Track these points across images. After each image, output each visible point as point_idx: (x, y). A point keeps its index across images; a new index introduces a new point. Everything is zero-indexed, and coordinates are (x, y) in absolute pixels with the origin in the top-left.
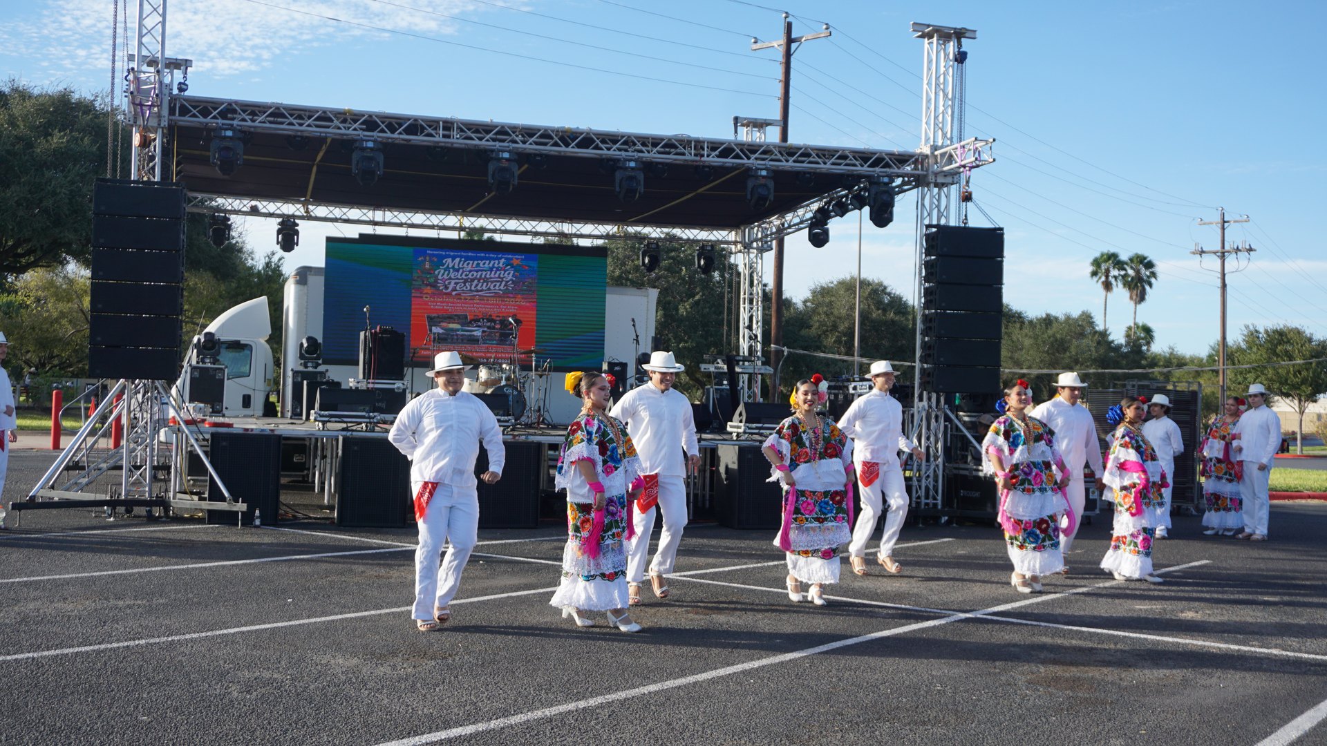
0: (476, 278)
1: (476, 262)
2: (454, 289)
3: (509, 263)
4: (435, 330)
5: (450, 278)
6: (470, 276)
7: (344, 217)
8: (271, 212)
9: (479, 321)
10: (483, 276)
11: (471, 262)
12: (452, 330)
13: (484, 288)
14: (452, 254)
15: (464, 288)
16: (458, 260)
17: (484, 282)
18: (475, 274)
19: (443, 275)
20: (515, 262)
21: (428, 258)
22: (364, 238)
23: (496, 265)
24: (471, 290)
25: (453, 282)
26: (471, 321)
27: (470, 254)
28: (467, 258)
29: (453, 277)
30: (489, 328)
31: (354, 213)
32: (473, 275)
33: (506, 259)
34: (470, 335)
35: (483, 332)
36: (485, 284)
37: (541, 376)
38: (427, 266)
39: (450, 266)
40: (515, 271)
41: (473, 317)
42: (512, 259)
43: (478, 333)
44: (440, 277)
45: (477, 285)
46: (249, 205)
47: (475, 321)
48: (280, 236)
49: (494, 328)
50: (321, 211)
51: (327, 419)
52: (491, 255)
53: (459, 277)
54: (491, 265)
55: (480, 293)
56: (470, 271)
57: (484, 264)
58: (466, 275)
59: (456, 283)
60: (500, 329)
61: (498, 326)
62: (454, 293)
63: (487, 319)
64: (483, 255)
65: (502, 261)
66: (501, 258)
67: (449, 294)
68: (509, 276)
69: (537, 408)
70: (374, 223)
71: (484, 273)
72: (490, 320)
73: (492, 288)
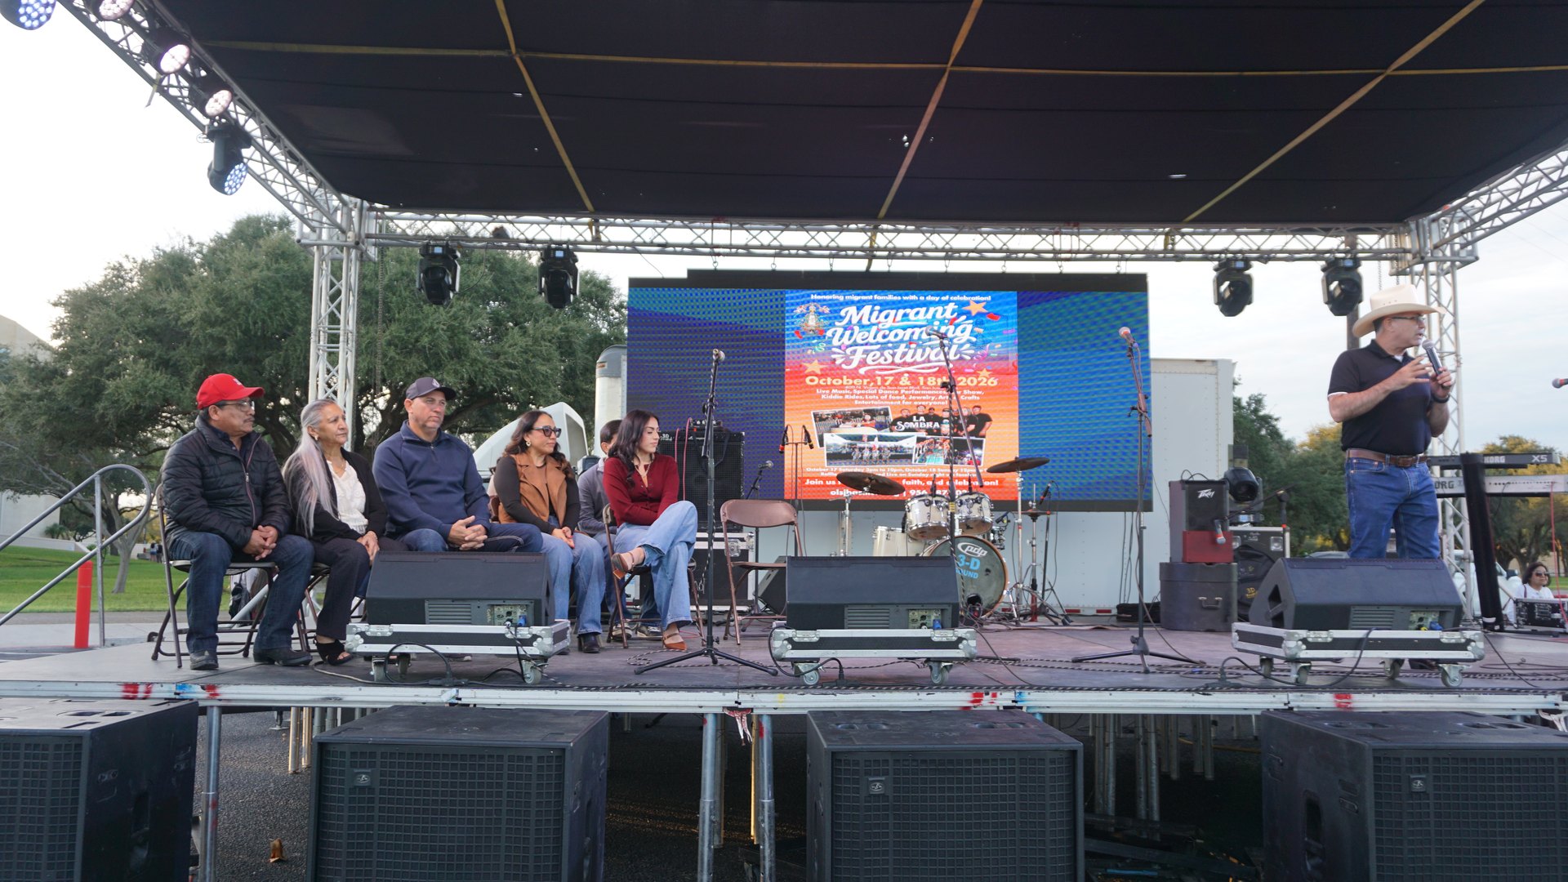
0: (902, 341)
1: (901, 312)
2: (863, 363)
3: (962, 311)
4: (829, 439)
5: (855, 344)
6: (891, 338)
7: (659, 240)
8: (530, 237)
9: (909, 419)
10: (915, 337)
11: (893, 312)
12: (859, 438)
13: (918, 358)
14: (856, 298)
15: (882, 360)
16: (867, 309)
17: (919, 346)
18: (901, 332)
19: (842, 336)
20: (975, 308)
21: (812, 308)
22: (697, 278)
23: (938, 316)
24: (893, 363)
25: (860, 349)
26: (895, 423)
27: (890, 297)
28: (885, 305)
29: (859, 341)
30: (929, 431)
31: (678, 234)
32: (896, 335)
33: (956, 303)
34: (896, 449)
35: (919, 440)
36: (920, 351)
37: (1034, 517)
38: (812, 321)
39: (855, 320)
40: (976, 324)
41: (897, 416)
42: (967, 303)
43: (909, 443)
44: (835, 342)
45: (904, 354)
46: (492, 227)
47: (903, 420)
48: (543, 279)
49: (939, 432)
50: (617, 231)
51: (385, 648)
52: (929, 298)
53: (871, 340)
54: (929, 316)
55: (911, 369)
56: (890, 330)
57: (917, 313)
58: (884, 337)
59: (866, 352)
60: (951, 435)
61: (946, 428)
62: (862, 371)
63: (924, 416)
64: (914, 297)
65: (951, 306)
66: (947, 303)
67: (853, 374)
68: (963, 333)
69: (1028, 583)
70: (713, 250)
71: (917, 331)
72: (931, 417)
73: (932, 358)
